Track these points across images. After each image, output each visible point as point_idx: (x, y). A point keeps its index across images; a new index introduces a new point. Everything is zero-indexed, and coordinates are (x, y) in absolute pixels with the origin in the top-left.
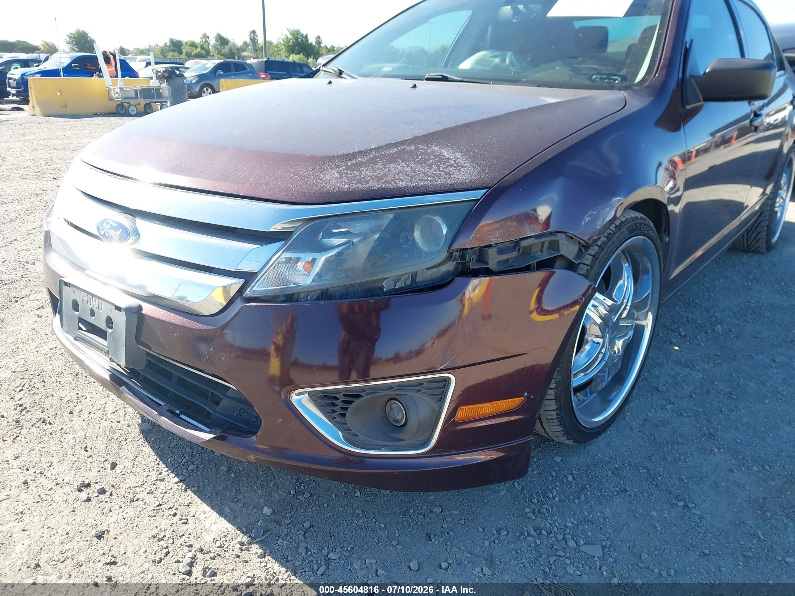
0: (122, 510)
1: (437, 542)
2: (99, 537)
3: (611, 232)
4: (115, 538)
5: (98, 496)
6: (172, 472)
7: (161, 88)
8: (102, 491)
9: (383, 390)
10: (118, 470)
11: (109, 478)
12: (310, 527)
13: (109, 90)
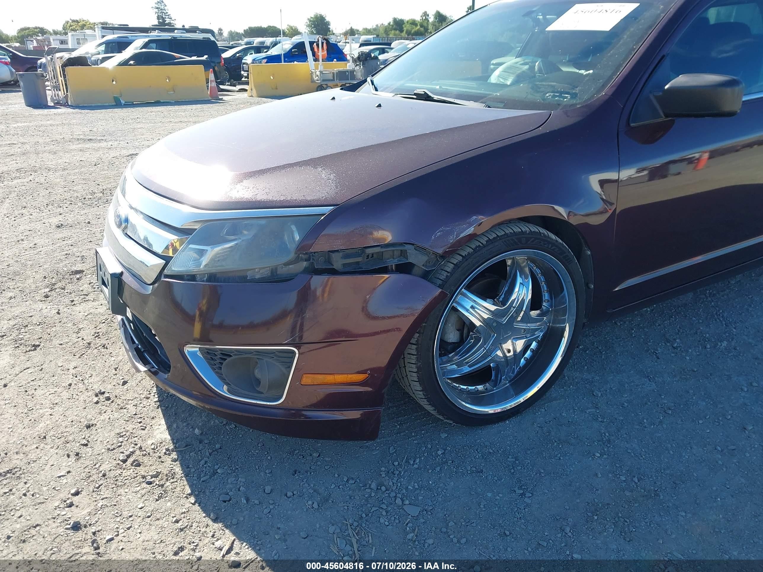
0: (112, 413)
1: (297, 477)
2: (88, 427)
3: (481, 244)
4: (96, 430)
5: (104, 401)
6: (158, 394)
7: (355, 71)
8: (108, 399)
9: (246, 353)
10: (126, 387)
11: (119, 390)
12: (220, 448)
13: (312, 73)
